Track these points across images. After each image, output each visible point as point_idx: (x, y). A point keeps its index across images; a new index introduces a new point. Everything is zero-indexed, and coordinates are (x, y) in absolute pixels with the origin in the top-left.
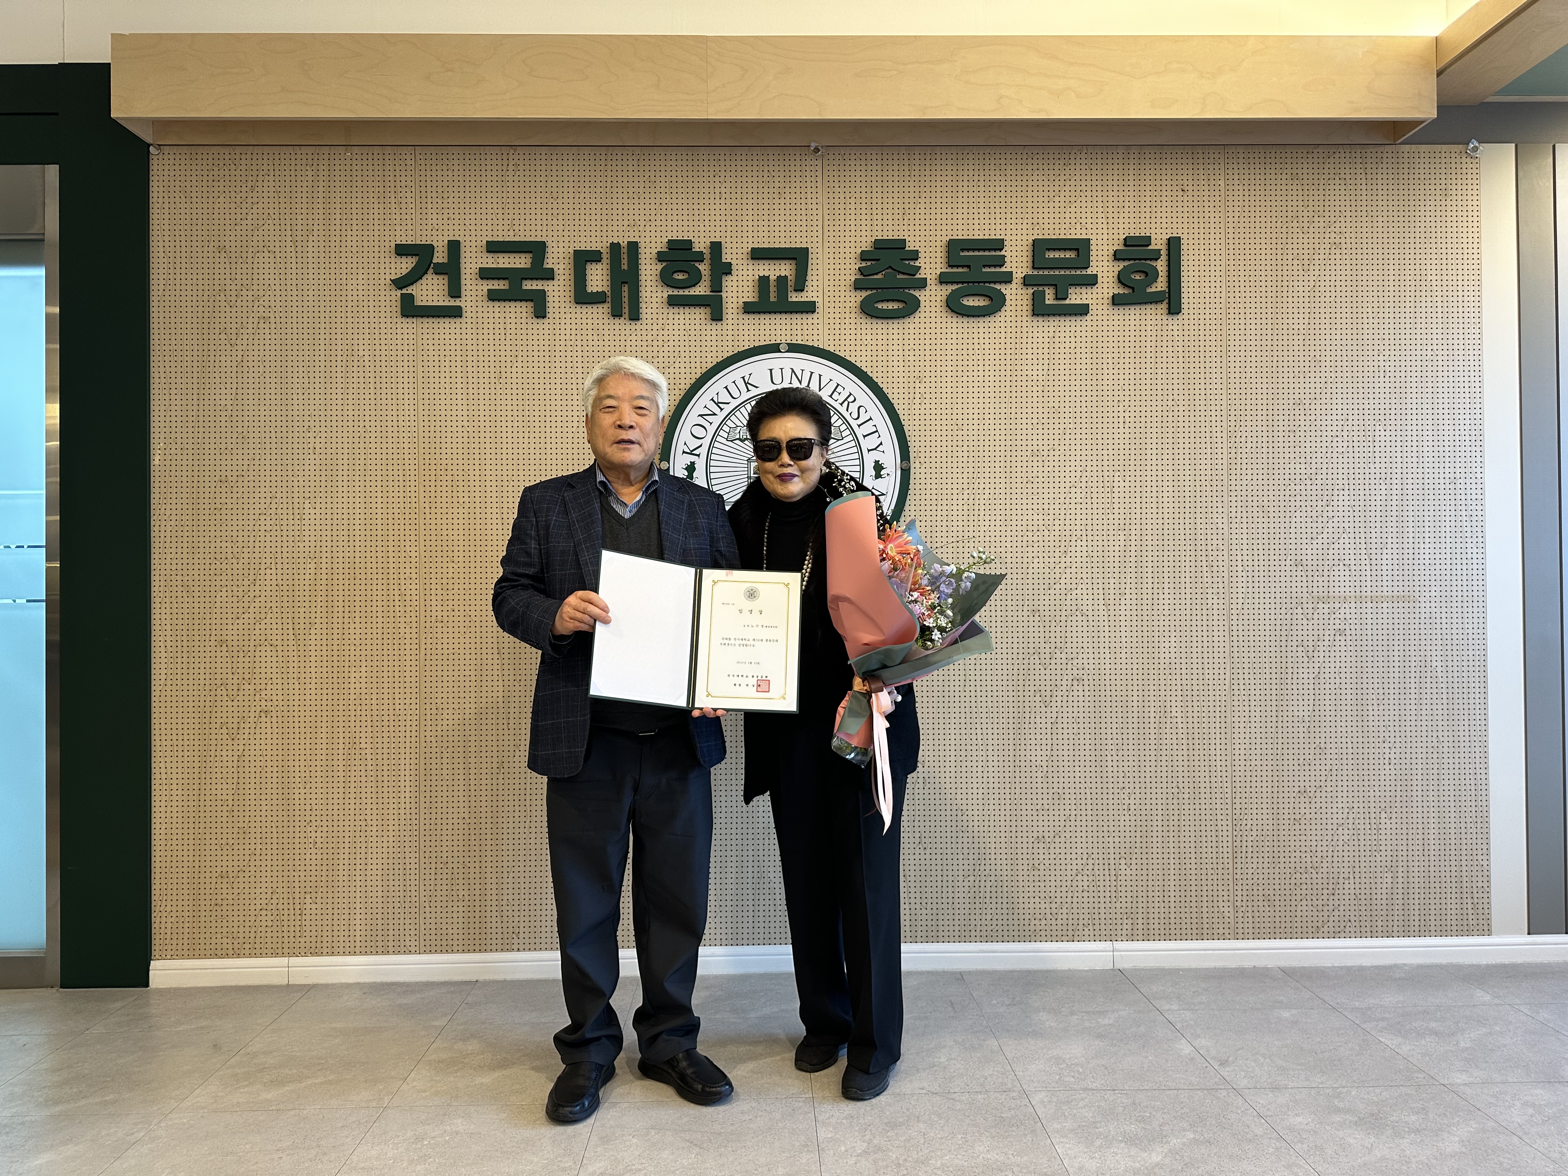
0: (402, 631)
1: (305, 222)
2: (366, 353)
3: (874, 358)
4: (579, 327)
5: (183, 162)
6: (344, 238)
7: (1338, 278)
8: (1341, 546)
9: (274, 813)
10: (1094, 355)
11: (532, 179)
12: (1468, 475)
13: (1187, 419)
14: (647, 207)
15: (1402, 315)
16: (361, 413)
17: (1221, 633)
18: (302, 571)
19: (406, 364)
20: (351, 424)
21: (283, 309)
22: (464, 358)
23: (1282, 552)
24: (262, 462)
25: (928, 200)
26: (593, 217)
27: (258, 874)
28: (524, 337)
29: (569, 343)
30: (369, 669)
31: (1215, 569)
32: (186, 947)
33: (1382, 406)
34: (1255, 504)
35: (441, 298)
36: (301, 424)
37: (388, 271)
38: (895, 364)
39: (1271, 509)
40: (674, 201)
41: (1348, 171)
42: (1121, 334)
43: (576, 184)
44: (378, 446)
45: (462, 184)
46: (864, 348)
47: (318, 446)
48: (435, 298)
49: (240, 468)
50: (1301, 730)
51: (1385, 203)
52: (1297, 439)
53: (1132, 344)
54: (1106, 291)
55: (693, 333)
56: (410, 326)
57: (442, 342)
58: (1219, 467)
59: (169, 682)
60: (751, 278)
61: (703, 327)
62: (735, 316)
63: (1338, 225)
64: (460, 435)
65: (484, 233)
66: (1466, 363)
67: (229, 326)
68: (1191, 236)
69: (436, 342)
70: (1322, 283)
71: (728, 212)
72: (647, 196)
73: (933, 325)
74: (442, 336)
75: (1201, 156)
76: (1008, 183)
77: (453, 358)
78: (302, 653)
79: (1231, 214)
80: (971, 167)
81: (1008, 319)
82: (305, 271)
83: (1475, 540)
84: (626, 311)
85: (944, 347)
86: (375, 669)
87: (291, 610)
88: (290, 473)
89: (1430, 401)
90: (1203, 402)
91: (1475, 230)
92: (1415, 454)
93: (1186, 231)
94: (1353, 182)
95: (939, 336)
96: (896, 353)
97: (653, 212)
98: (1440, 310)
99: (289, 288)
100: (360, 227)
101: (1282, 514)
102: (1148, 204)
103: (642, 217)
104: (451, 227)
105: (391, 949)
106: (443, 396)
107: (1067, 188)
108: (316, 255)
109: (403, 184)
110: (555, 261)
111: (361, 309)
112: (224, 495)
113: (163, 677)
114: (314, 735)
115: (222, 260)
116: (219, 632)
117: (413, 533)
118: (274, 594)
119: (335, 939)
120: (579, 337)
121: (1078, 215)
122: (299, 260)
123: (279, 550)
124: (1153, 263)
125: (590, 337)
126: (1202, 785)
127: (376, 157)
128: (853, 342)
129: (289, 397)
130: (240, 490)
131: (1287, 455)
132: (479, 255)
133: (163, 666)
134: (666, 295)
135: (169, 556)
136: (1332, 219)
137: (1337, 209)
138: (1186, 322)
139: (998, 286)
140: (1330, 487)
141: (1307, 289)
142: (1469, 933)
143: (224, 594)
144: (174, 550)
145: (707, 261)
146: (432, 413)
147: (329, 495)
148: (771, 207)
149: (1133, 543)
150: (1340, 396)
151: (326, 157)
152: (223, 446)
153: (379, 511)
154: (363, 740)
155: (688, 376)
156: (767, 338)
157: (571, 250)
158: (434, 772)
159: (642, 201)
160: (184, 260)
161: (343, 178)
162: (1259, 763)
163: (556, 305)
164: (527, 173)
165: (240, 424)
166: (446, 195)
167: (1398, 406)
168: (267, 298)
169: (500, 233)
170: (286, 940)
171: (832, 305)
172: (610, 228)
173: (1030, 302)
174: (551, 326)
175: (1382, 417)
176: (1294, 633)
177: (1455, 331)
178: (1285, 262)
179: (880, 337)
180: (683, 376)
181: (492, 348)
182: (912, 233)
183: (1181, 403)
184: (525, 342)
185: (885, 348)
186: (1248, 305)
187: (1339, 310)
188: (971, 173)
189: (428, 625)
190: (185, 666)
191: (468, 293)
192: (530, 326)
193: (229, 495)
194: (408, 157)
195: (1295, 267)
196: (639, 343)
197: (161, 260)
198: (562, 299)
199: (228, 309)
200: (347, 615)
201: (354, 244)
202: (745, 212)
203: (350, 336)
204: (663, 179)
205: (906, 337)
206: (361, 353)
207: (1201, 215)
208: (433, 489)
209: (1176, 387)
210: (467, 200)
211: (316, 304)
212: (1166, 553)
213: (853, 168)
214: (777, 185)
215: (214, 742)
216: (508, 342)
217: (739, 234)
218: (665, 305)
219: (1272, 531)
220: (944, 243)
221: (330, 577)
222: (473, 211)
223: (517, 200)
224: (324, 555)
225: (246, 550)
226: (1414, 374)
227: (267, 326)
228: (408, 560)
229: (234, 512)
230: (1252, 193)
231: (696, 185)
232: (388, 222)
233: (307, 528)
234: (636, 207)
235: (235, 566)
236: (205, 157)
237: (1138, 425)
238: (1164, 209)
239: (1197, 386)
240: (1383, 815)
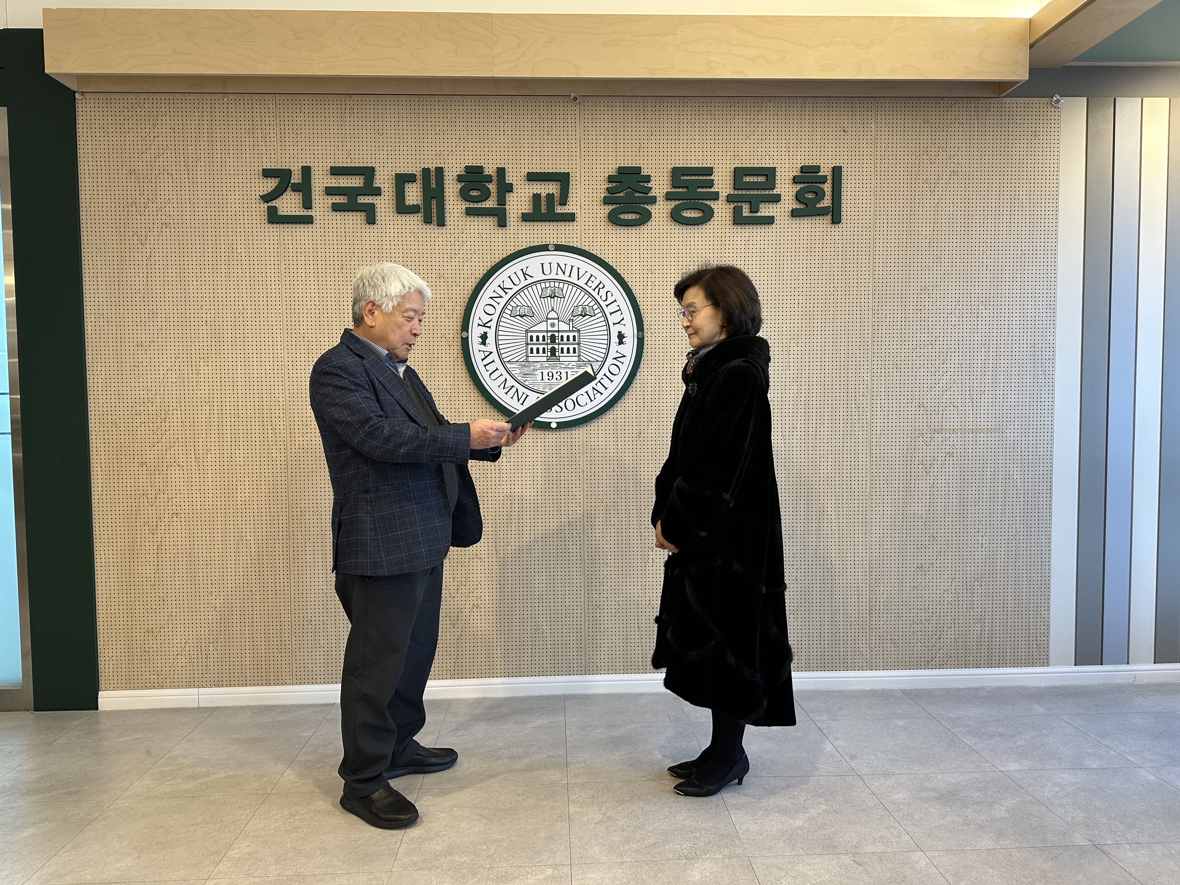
0: (274, 455)
1: (194, 151)
2: (243, 250)
3: (618, 256)
4: (400, 231)
5: (101, 105)
6: (224, 164)
7: (955, 197)
8: (952, 393)
9: (185, 586)
10: (778, 254)
11: (364, 119)
12: (1044, 342)
13: (843, 301)
14: (450, 141)
15: (1001, 225)
16: (240, 295)
17: (864, 456)
18: (200, 412)
19: (272, 258)
20: (233, 303)
21: (180, 217)
22: (315, 254)
23: (910, 397)
24: (168, 332)
25: (658, 137)
26: (410, 148)
27: (175, 630)
28: (359, 238)
29: (393, 243)
30: (251, 483)
31: (861, 410)
32: (124, 682)
33: (984, 291)
34: (891, 362)
35: (297, 210)
36: (196, 303)
37: (257, 189)
38: (634, 260)
39: (903, 366)
40: (470, 137)
41: (965, 117)
42: (797, 238)
43: (397, 124)
44: (253, 319)
45: (311, 123)
46: (610, 248)
47: (209, 319)
48: (293, 209)
49: (152, 336)
50: (920, 524)
51: (991, 141)
52: (923, 315)
53: (805, 246)
54: (787, 206)
55: (484, 236)
56: (275, 230)
57: (298, 242)
58: (866, 336)
59: (104, 493)
60: (527, 195)
61: (492, 231)
62: (516, 224)
63: (956, 157)
64: (313, 311)
65: (329, 160)
66: (1046, 260)
67: (139, 230)
68: (849, 165)
69: (294, 242)
70: (944, 201)
71: (510, 145)
72: (450, 132)
73: (661, 231)
74: (298, 238)
75: (858, 105)
76: (717, 125)
77: (307, 254)
78: (201, 472)
79: (879, 149)
80: (689, 113)
81: (716, 227)
82: (195, 189)
83: (1047, 388)
84: (435, 219)
85: (669, 247)
86: (255, 483)
87: (192, 440)
88: (189, 340)
89: (1018, 287)
90: (855, 289)
91: (1056, 161)
92: (1006, 327)
93: (846, 161)
94: (968, 125)
95: (665, 239)
96: (634, 252)
97: (454, 145)
98: (1028, 221)
99: (184, 201)
100: (236, 156)
101: (910, 370)
102: (819, 141)
103: (446, 149)
104: (304, 156)
105: (272, 682)
106: (300, 283)
107: (760, 129)
108: (203, 176)
109: (267, 123)
110: (382, 181)
111: (238, 217)
112: (140, 356)
113: (100, 489)
114: (212, 531)
115: (133, 180)
116: (140, 457)
117: (280, 383)
118: (180, 428)
119: (232, 675)
120: (400, 239)
121: (768, 149)
122: (191, 180)
123: (182, 396)
124: (822, 186)
125: (408, 239)
126: (849, 563)
127: (246, 102)
128: (602, 244)
129: (186, 283)
130: (152, 352)
131: (915, 327)
132: (325, 177)
133: (100, 481)
134: (464, 207)
135: (101, 401)
136: (952, 153)
137: (956, 145)
138: (845, 229)
139: (708, 203)
140: (945, 350)
141: (932, 205)
142: (1033, 665)
143: (143, 428)
144: (104, 397)
145: (495, 182)
146: (292, 295)
147: (218, 356)
148: (542, 141)
149: (803, 391)
150: (954, 284)
151: (209, 102)
152: (139, 320)
153: (255, 367)
154: (248, 534)
155: (481, 268)
156: (540, 240)
157: (393, 173)
158: (300, 557)
159: (446, 136)
160: (104, 180)
161: (222, 118)
162: (889, 547)
163: (383, 214)
164: (360, 115)
165: (150, 303)
166: (299, 132)
167: (996, 291)
168: (167, 209)
169: (341, 160)
170: (196, 676)
171: (587, 215)
172: (422, 157)
173: (732, 215)
174: (379, 230)
175: (984, 299)
176: (917, 455)
177: (1039, 236)
178: (917, 185)
179: (622, 240)
180: (477, 268)
181: (335, 246)
182: (646, 162)
183: (839, 289)
184: (360, 242)
185: (626, 248)
186: (890, 217)
187: (955, 221)
188: (689, 117)
189: (293, 451)
190: (116, 481)
191: (317, 206)
192: (363, 230)
193: (144, 356)
194: (271, 102)
195: (925, 189)
196: (445, 243)
197: (87, 180)
198: (387, 210)
199: (139, 217)
200: (233, 444)
201: (232, 168)
202: (522, 145)
203: (230, 238)
204: (461, 120)
205: (642, 240)
206: (239, 251)
207: (857, 149)
208: (294, 351)
209: (836, 277)
210: (316, 135)
211: (205, 213)
212: (826, 398)
213: (602, 112)
214: (546, 125)
215: (139, 536)
216: (347, 242)
217: (518, 162)
218: (464, 215)
219: (902, 382)
220: (669, 170)
221: (220, 416)
222: (320, 144)
223: (352, 136)
224: (216, 400)
225: (158, 396)
226: (1008, 268)
227: (168, 230)
228: (277, 403)
229: (149, 368)
230: (895, 133)
231: (486, 124)
232: (256, 152)
233: (202, 380)
234: (442, 141)
235: (150, 408)
236: (117, 101)
237: (808, 305)
238: (830, 145)
239: (851, 277)
240: (976, 583)
